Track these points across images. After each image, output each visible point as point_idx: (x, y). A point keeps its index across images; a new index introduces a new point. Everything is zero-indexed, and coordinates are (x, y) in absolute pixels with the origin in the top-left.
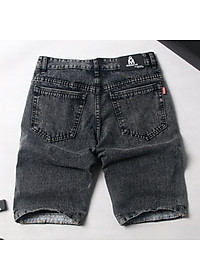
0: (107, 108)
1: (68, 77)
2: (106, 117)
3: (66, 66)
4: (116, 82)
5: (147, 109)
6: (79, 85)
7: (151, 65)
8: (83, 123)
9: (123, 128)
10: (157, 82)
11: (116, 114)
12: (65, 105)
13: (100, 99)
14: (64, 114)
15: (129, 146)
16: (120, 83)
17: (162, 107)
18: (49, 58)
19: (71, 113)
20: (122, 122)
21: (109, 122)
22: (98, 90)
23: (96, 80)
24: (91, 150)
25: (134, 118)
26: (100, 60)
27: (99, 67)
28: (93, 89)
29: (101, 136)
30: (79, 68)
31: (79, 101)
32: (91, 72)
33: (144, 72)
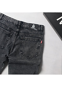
0: (18, 41)
1: (8, 25)
2: (16, 45)
3: (9, 20)
4: (25, 33)
5: (32, 47)
6: (11, 30)
7: (40, 31)
8: (7, 44)
9: (21, 51)
10: (40, 38)
11: (21, 45)
12: (4, 35)
13: (17, 37)
14: (2, 39)
15: (21, 59)
17: (38, 48)
18: (4, 15)
19: (4, 39)
20: (22, 49)
21: (17, 47)
22: (17, 34)
23: (18, 30)
24: (6, 55)
25: (27, 49)
26: (22, 22)
27: (21, 25)
28: (15, 33)
29: (12, 51)
30: (13, 23)
31: (9, 35)
32: (17, 26)
33: (37, 32)
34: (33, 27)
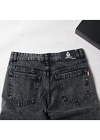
0: (54, 85)
1: (30, 66)
2: (53, 91)
3: (29, 58)
4: (59, 69)
5: (78, 85)
6: (37, 71)
7: (80, 58)
8: (39, 94)
9: (64, 97)
10: (84, 68)
11: (59, 88)
12: (28, 83)
13: (49, 79)
14: (28, 89)
15: (67, 109)
16: (62, 69)
17: (87, 84)
18: (18, 53)
19: (32, 88)
20: (63, 94)
21: (55, 93)
22: (48, 74)
23: (47, 68)
24: (44, 111)
25: (70, 91)
26: (49, 55)
27: (48, 59)
28: (44, 73)
29: (50, 102)
30: (36, 60)
31: (37, 80)
32: (43, 62)
33: (76, 62)
34: (68, 55)
